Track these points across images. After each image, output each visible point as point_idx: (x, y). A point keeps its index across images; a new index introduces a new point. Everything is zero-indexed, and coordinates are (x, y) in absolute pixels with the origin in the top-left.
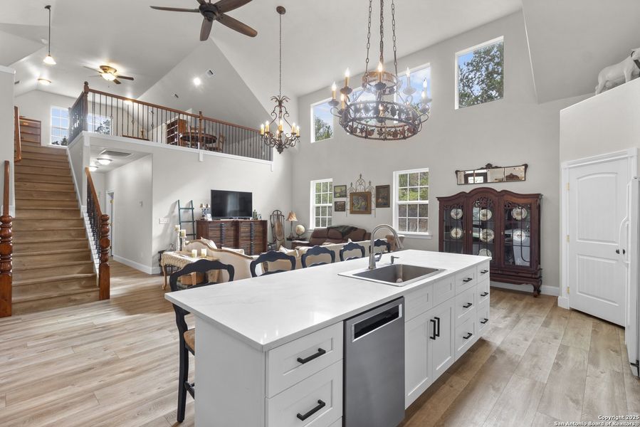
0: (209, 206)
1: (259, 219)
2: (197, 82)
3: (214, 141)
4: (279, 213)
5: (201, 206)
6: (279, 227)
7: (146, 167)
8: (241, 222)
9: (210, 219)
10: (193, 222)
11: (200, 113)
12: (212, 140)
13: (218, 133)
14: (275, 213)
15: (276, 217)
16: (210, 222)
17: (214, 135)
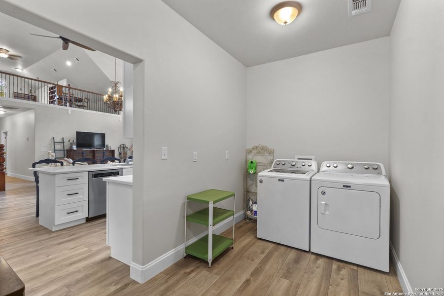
0: (75, 141)
1: (110, 149)
2: (69, 63)
3: (81, 101)
4: (125, 146)
5: (69, 141)
6: (124, 154)
7: (31, 116)
8: (97, 151)
9: (75, 149)
10: (64, 150)
11: (69, 85)
12: (80, 100)
13: (84, 96)
14: (122, 146)
15: (122, 149)
16: (75, 150)
17: (81, 98)
